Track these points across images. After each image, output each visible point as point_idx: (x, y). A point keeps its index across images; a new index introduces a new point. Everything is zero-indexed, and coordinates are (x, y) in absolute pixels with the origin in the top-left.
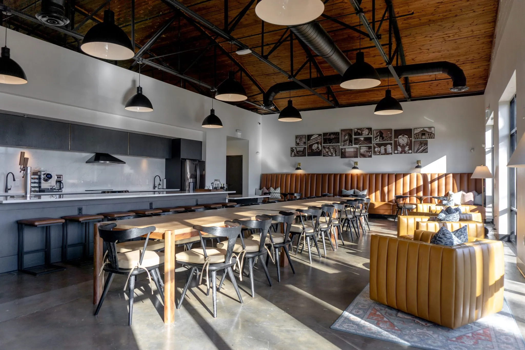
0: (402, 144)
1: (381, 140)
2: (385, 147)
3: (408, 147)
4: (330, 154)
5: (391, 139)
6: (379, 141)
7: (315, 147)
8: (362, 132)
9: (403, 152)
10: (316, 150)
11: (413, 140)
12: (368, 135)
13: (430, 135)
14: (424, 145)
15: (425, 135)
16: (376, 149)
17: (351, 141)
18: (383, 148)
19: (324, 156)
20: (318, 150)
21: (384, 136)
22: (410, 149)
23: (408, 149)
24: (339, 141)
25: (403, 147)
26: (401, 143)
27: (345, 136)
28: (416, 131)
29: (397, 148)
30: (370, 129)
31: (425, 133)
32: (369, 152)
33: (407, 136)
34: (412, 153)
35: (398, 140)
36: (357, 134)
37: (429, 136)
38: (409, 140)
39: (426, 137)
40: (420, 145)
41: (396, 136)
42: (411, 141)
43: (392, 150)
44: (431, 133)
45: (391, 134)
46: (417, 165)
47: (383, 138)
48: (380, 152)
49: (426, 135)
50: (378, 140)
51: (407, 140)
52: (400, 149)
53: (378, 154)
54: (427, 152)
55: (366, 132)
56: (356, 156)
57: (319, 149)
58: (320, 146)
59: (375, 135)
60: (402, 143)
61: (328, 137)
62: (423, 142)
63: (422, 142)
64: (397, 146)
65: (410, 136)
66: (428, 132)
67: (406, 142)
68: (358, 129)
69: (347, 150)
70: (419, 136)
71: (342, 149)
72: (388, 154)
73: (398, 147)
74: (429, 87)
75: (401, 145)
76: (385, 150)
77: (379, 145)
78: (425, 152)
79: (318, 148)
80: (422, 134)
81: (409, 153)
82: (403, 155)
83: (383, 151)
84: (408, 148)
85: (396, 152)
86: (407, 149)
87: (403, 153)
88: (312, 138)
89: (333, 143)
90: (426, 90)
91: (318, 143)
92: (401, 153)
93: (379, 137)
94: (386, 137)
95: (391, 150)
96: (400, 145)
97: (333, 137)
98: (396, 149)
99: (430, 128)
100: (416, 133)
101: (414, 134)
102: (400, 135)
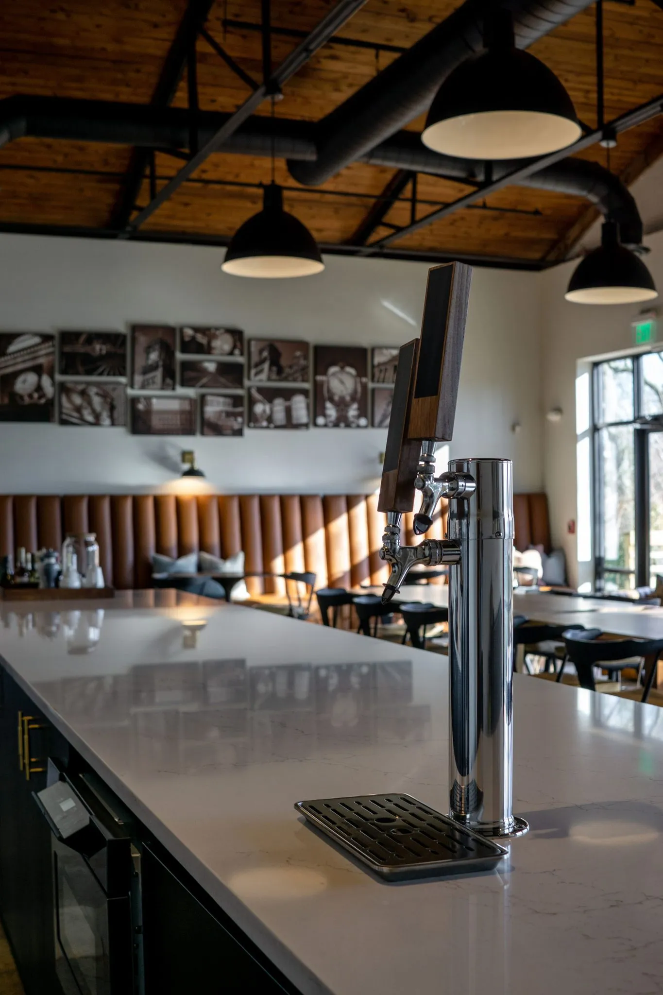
1: (274, 377)
2: (288, 403)
4: (90, 418)
5: (305, 376)
6: (269, 379)
7: (25, 384)
8: (209, 343)
9: (342, 421)
10: (30, 396)
11: (371, 385)
12: (231, 353)
16: (259, 408)
17: (169, 374)
18: (279, 405)
19: (64, 422)
20: (40, 398)
21: (284, 362)
24: (124, 368)
25: (342, 405)
27: (148, 350)
28: (378, 359)
30: (236, 334)
32: (235, 415)
33: (352, 371)
34: (366, 427)
35: (328, 382)
40: (390, 402)
41: (321, 367)
43: (308, 415)
45: (306, 357)
47: (280, 371)
48: (270, 419)
50: (264, 376)
52: (331, 411)
53: (265, 424)
55: (222, 344)
56: (187, 430)
57: (44, 395)
58: (46, 381)
59: (255, 358)
61: (80, 348)
65: (361, 372)
68: (197, 329)
69: (157, 404)
70: (387, 375)
71: (134, 401)
72: (297, 426)
73: (329, 405)
75: (336, 398)
76: (288, 411)
77: (269, 395)
79: (39, 388)
80: (395, 366)
81: (358, 426)
82: (342, 433)
83: (280, 416)
86: (352, 412)
88: (12, 348)
89: (101, 374)
91: (38, 370)
92: (336, 425)
93: (266, 366)
94: (290, 367)
95: (304, 412)
97: (101, 350)
98: (317, 410)
100: (380, 365)
101: (373, 367)
102: (334, 364)
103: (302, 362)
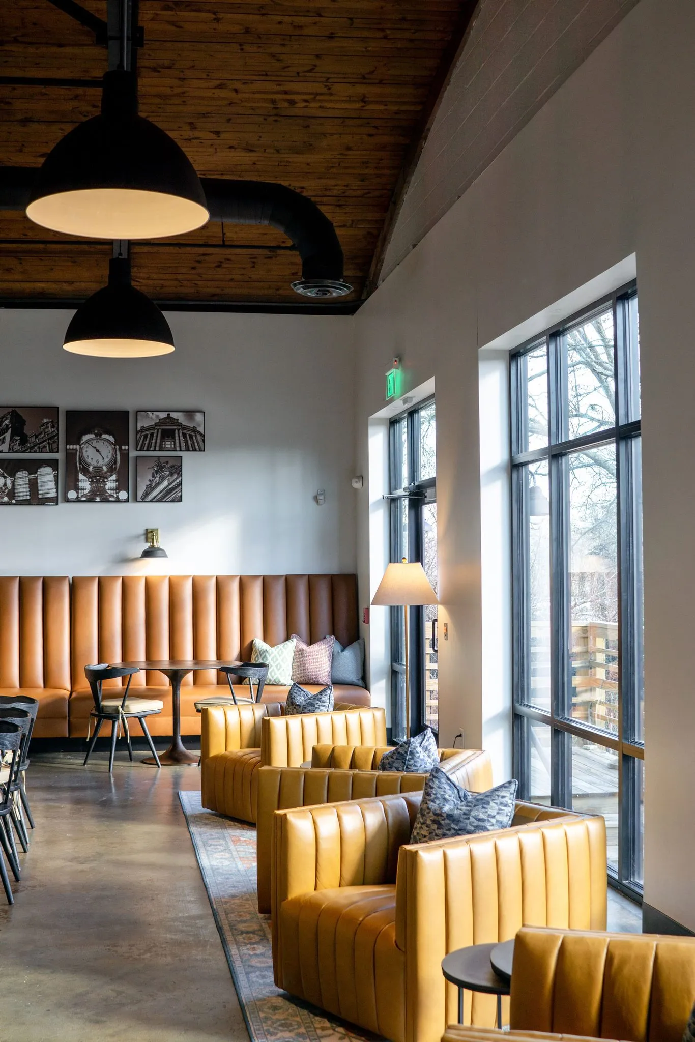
0: (95, 467)
1: (17, 447)
2: (33, 476)
3: (114, 477)
5: (55, 446)
6: (11, 450)
9: (98, 495)
11: (133, 454)
13: (191, 436)
14: (171, 474)
15: (174, 437)
18: (22, 479)
21: (27, 430)
22: (123, 484)
23: (114, 485)
26: (89, 461)
28: (143, 423)
29: (77, 480)
31: (174, 430)
33: (111, 438)
34: (127, 501)
35: (81, 451)
37: (186, 442)
38: (118, 453)
39: (178, 445)
40: (157, 472)
41: (74, 437)
42: (125, 456)
43: (57, 488)
44: (194, 430)
45: (55, 424)
46: (147, 546)
47: (24, 441)
48: (12, 494)
49: (177, 438)
50: (5, 447)
51: (111, 450)
52: (85, 484)
53: (6, 499)
54: (180, 500)
60: (95, 463)
62: (167, 463)
63: (163, 461)
64: (77, 476)
65: (121, 439)
66: (184, 428)
67: (107, 460)
70: (154, 441)
72: (44, 502)
73: (81, 477)
74: (193, 268)
75: (91, 469)
76: (33, 485)
77: (11, 468)
78: (173, 501)
80: (163, 430)
81: (118, 500)
82: (98, 509)
83: (23, 490)
84: (116, 481)
85: (72, 495)
86: (111, 484)
87: (98, 499)
90: (179, 277)
92: (91, 500)
93: (8, 435)
94: (36, 436)
95: (52, 485)
96: (85, 471)
98: (72, 482)
99: (190, 413)
100: (143, 429)
101: (137, 432)
102: (89, 432)
103: (50, 430)
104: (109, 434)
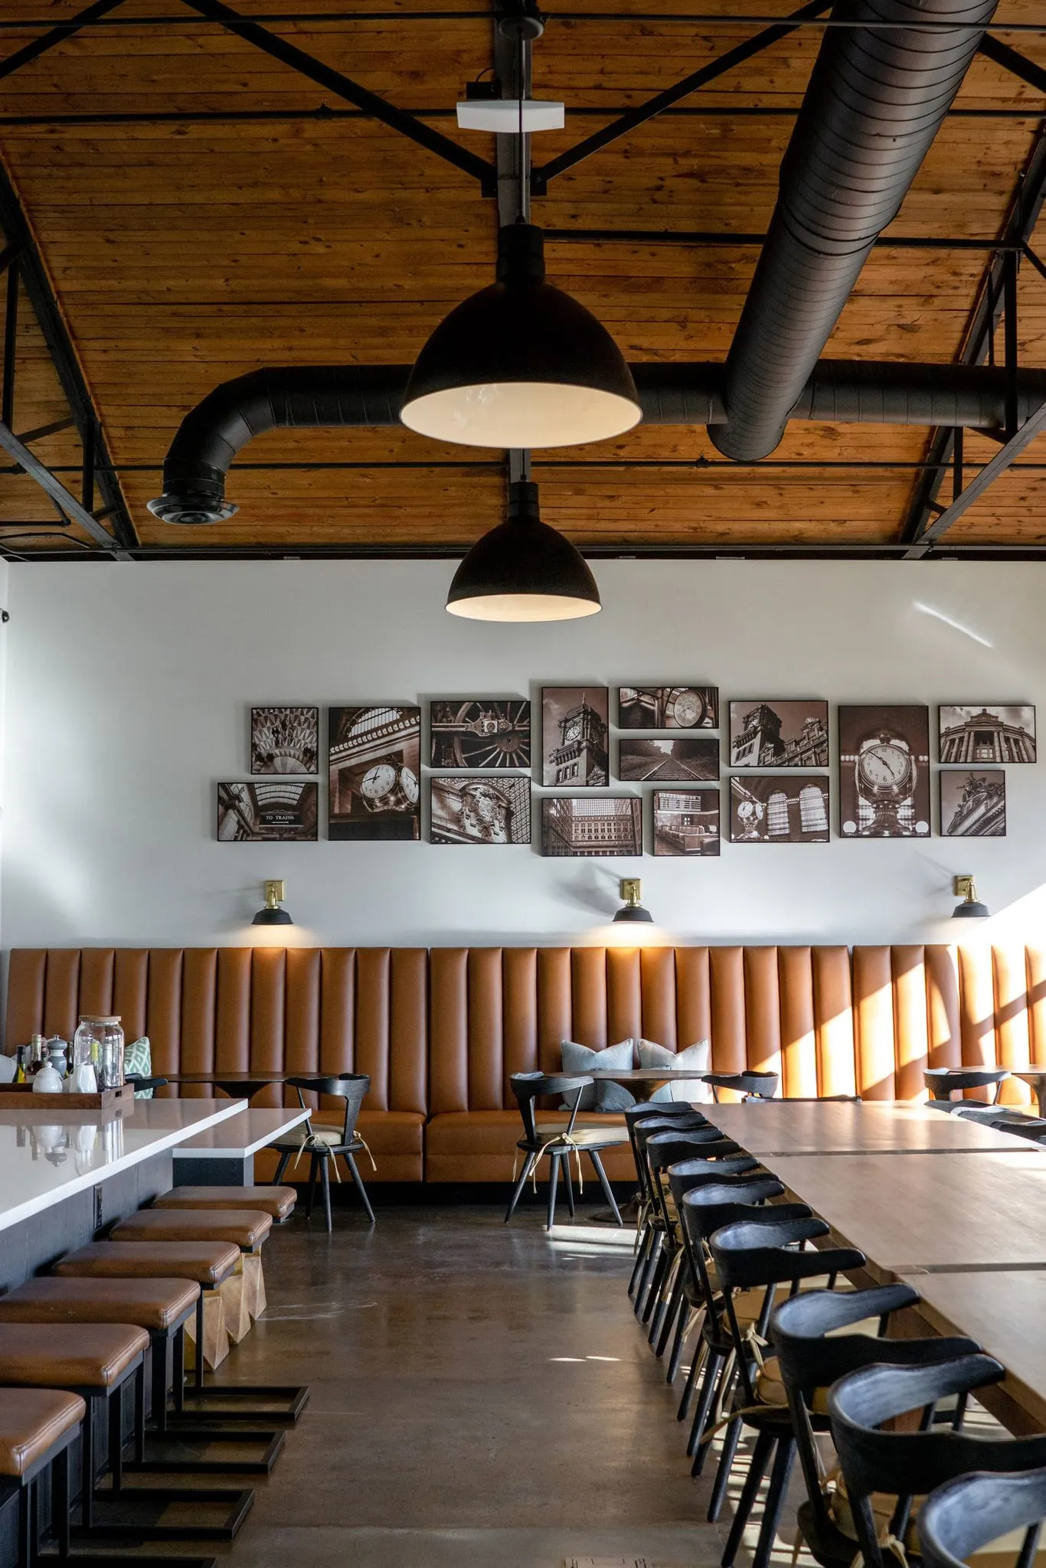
0: (881, 787)
1: (769, 759)
2: (793, 800)
3: (909, 801)
4: (475, 832)
5: (823, 756)
6: (761, 763)
7: (377, 783)
8: (663, 711)
9: (886, 827)
10: (384, 800)
11: (935, 766)
12: (698, 725)
13: (1016, 742)
14: (990, 797)
15: (992, 743)
16: (745, 810)
17: (598, 758)
18: (779, 804)
19: (435, 839)
20: (398, 802)
21: (783, 735)
22: (921, 811)
23: (909, 812)
24: (528, 754)
25: (885, 801)
26: (872, 778)
27: (565, 724)
28: (949, 722)
29: (856, 806)
30: (707, 693)
31: (992, 733)
32: (705, 822)
33: (904, 745)
34: (928, 835)
35: (861, 764)
36: (635, 715)
37: (1010, 750)
38: (914, 767)
39: (998, 754)
40: (969, 793)
41: (850, 739)
42: (925, 771)
43: (828, 818)
44: (1021, 732)
45: (823, 725)
46: (961, 900)
47: (779, 749)
48: (763, 826)
49: (996, 744)
50: (752, 758)
51: (904, 763)
52: (868, 811)
53: (755, 834)
54: (1003, 833)
55: (684, 710)
56: (630, 849)
57: (405, 798)
58: (408, 778)
59: (738, 730)
60: (880, 781)
61: (458, 724)
62: (984, 780)
63: (977, 776)
64: (856, 799)
65: (918, 747)
66: (1006, 729)
67: (898, 777)
68: (640, 690)
69: (578, 808)
70: (964, 749)
71: (545, 802)
72: (809, 837)
73: (862, 801)
74: (1023, 499)
75: (875, 789)
76: (794, 814)
77: (762, 788)
78: (993, 835)
79: (397, 787)
80: (976, 733)
81: (915, 835)
82: (886, 845)
83: (779, 820)
84: (912, 807)
85: (849, 827)
86: (904, 812)
87: (887, 833)
88: (356, 730)
89: (491, 765)
90: (999, 511)
91: (395, 760)
92: (876, 834)
93: (757, 741)
94: (797, 743)
95: (821, 813)
96: (867, 792)
97: (491, 726)
98: (846, 809)
99: (1015, 707)
100: (949, 732)
101: (940, 736)
102: (870, 736)
103: (816, 733)
104: (901, 737)
